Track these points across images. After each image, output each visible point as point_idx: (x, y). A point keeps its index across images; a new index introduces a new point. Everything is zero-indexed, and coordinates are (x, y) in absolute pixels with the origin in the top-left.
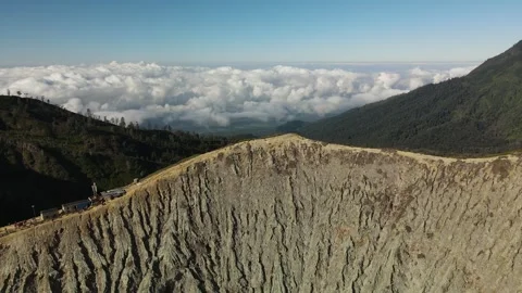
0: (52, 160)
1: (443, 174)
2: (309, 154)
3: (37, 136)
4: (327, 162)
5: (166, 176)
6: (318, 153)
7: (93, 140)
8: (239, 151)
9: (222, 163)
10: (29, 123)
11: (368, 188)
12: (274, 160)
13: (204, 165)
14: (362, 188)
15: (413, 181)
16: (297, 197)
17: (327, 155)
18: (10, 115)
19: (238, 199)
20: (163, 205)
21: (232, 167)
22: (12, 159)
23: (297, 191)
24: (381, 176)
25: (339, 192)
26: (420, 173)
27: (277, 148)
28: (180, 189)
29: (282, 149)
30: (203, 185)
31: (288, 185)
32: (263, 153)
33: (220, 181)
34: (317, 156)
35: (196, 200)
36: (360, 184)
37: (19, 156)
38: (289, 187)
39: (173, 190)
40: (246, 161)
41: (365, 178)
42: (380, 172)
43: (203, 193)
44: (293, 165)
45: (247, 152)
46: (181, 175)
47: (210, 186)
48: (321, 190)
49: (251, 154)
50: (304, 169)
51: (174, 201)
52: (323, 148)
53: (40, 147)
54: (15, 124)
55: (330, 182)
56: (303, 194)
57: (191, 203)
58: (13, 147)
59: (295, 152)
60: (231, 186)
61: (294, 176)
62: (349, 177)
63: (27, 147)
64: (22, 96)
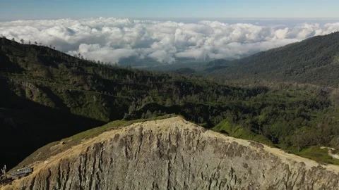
0: (44, 95)
1: (303, 179)
2: (189, 140)
3: (37, 77)
4: (203, 149)
5: (69, 156)
6: (197, 139)
7: (76, 79)
8: (132, 133)
9: (116, 145)
10: (35, 66)
11: (233, 183)
12: (158, 144)
13: (102, 145)
14: (228, 182)
15: (275, 182)
16: (173, 182)
17: (204, 142)
18: (24, 61)
19: (123, 180)
20: (60, 185)
21: (124, 148)
22: (19, 94)
23: (173, 177)
24: (246, 171)
25: (207, 183)
26: (282, 174)
27: (164, 131)
28: (77, 169)
29: (168, 133)
30: (97, 166)
31: (167, 170)
32: (151, 136)
33: (112, 161)
34: (195, 143)
35: (88, 181)
36: (227, 177)
37: (23, 92)
38: (167, 173)
39: (71, 169)
40: (136, 143)
41: (232, 171)
42: (246, 166)
43: (95, 174)
44: (174, 149)
45: (138, 134)
46: (81, 155)
47: (103, 166)
48: (194, 177)
49: (141, 137)
50: (183, 154)
51: (69, 181)
52: (202, 134)
53: (37, 86)
54: (26, 67)
55: (202, 170)
56: (178, 180)
57: (83, 184)
58: (19, 86)
59: (178, 137)
60: (119, 167)
61: (172, 161)
62: (219, 168)
63: (28, 86)
64: (38, 45)
